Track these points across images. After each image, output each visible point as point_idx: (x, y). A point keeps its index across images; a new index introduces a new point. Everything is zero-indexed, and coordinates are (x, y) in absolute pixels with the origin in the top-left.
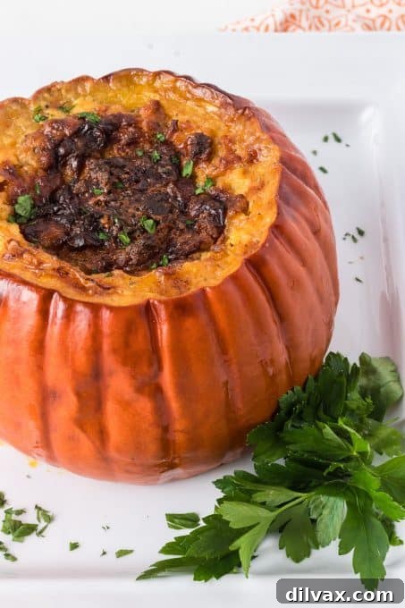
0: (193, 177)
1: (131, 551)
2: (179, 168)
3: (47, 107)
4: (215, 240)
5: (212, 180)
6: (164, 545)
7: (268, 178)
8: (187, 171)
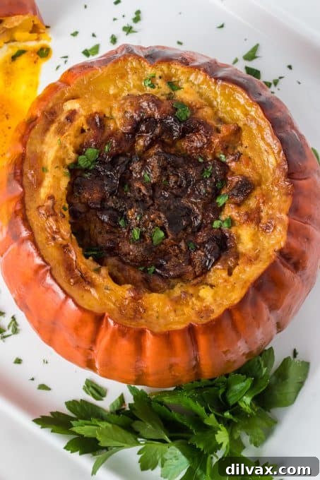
0: (221, 209)
1: (49, 389)
2: (217, 193)
3: (160, 77)
4: (196, 277)
5: (231, 222)
6: (71, 400)
7: (264, 256)
8: (221, 201)
